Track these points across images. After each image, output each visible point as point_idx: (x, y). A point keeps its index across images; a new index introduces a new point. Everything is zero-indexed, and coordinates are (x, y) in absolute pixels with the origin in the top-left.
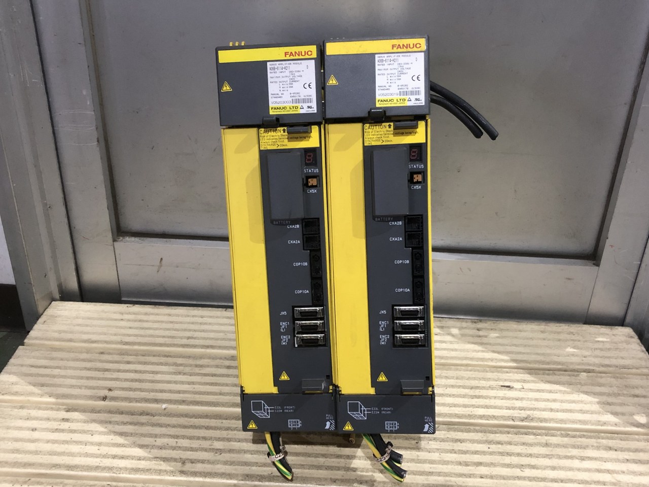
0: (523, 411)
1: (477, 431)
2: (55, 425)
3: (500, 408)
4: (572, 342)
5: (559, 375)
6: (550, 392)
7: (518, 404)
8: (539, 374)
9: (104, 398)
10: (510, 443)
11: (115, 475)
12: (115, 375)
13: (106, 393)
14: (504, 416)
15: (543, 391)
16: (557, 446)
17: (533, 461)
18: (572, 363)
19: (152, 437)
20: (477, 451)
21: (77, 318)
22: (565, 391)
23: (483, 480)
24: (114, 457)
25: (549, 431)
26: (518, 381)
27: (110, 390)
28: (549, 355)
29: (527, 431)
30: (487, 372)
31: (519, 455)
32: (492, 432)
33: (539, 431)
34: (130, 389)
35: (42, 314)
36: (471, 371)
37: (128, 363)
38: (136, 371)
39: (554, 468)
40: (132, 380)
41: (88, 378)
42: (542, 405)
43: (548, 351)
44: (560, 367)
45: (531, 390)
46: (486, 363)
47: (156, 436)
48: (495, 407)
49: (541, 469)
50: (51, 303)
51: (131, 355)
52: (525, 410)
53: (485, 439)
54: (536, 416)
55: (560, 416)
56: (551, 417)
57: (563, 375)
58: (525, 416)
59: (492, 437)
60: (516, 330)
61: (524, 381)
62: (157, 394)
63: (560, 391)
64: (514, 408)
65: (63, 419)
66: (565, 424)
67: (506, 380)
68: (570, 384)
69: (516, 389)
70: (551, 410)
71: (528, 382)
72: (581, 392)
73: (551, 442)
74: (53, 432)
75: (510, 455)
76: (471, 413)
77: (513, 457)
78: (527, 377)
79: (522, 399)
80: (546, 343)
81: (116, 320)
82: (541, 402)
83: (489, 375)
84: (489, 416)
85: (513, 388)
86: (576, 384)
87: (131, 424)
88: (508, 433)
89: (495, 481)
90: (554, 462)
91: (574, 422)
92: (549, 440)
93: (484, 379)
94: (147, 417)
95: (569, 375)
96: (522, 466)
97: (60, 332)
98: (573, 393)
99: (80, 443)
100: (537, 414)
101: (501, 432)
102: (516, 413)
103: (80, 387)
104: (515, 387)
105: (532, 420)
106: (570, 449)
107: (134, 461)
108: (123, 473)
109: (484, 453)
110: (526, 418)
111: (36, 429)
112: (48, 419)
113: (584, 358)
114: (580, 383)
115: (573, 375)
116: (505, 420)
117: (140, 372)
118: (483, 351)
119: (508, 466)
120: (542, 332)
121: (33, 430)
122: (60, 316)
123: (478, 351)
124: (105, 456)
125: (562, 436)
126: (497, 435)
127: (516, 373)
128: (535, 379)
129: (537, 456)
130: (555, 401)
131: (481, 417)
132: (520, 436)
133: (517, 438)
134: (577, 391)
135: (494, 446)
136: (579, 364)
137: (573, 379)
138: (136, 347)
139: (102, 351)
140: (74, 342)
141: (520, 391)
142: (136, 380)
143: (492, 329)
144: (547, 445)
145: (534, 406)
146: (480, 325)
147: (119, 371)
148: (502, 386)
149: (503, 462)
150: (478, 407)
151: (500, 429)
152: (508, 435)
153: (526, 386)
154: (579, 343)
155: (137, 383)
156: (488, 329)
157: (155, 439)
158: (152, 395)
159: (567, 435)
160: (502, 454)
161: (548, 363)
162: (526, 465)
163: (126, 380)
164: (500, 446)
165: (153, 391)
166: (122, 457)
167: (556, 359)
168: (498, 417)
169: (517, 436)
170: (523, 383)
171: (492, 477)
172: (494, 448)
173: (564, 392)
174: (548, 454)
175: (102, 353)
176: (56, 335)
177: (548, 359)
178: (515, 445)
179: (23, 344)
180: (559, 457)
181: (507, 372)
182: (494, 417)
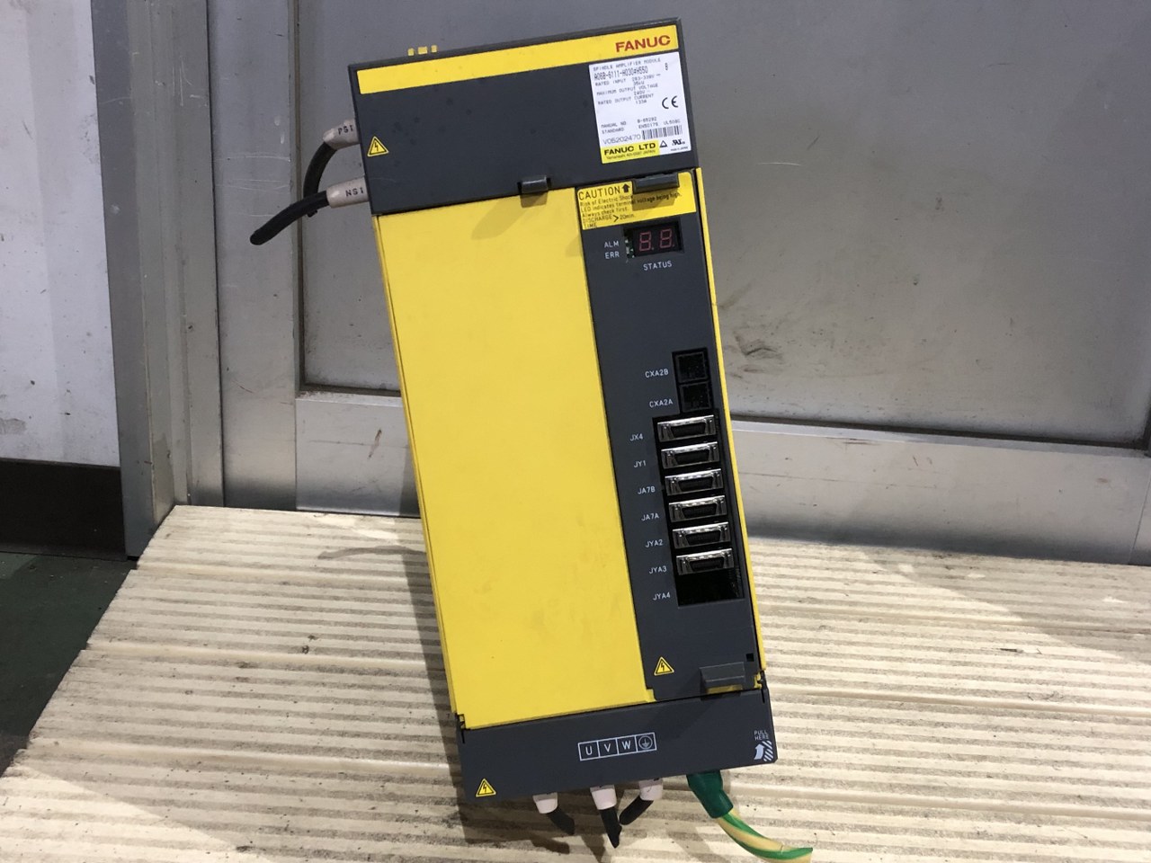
0: (1044, 686)
1: (970, 712)
2: (226, 687)
3: (1005, 680)
4: (1114, 590)
5: (1099, 637)
6: (1088, 659)
7: (1035, 675)
8: (1063, 634)
9: (306, 650)
10: (1030, 730)
11: (350, 760)
12: (317, 616)
13: (306, 641)
14: (1013, 692)
15: (1074, 658)
16: (1111, 736)
17: (1074, 756)
18: (1118, 620)
19: (404, 707)
20: (976, 740)
21: (227, 531)
22: (1112, 659)
23: (991, 780)
24: (343, 734)
25: (1093, 717)
26: (1029, 643)
27: (312, 637)
28: (1076, 607)
29: (1057, 715)
30: (973, 628)
31: (1047, 746)
32: (997, 714)
33: (1078, 715)
34: (349, 637)
35: (160, 524)
36: (945, 626)
37: (337, 598)
38: (353, 612)
39: (1111, 767)
40: (348, 624)
41: (268, 620)
42: (1077, 678)
43: (1075, 601)
44: (1098, 625)
45: (1055, 657)
46: (969, 616)
47: (410, 705)
48: (996, 679)
49: (1089, 767)
50: (172, 509)
51: (337, 587)
52: (1047, 684)
53: (985, 723)
54: (1067, 693)
55: (1110, 694)
56: (1093, 696)
57: (1105, 636)
58: (1050, 693)
59: (996, 720)
60: (1013, 571)
61: (1040, 643)
62: (398, 645)
63: (1105, 660)
64: (1029, 681)
65: (238, 678)
66: (1121, 705)
67: (1007, 641)
68: (1121, 650)
69: (1028, 655)
70: (1094, 685)
71: (1047, 644)
72: (1141, 661)
73: (1098, 730)
74: (224, 696)
75: (1034, 747)
76: (955, 687)
77: (1038, 750)
78: (1044, 637)
79: (1040, 668)
80: (1069, 590)
81: (299, 535)
82: (1073, 674)
83: (978, 633)
84: (987, 691)
85: (1021, 652)
86: (1130, 650)
87: (361, 687)
88: (1025, 716)
89: (1013, 782)
90: (1110, 758)
91: (1134, 703)
92: (1096, 727)
93: (968, 638)
94: (388, 678)
95: (1117, 637)
96: (1055, 763)
97: (200, 551)
98: (1126, 663)
99: (278, 713)
100: (1068, 690)
101: (1011, 714)
102: (1032, 688)
103: (258, 633)
104: (1025, 651)
105: (1063, 698)
106: (1135, 742)
107: (378, 741)
108: (363, 758)
109: (987, 743)
110: (1052, 696)
111: (191, 692)
112: (210, 678)
113: (1137, 614)
114: (1137, 649)
115: (1124, 638)
116: (1015, 697)
117: (361, 612)
118: (961, 599)
119: (1033, 761)
120: (1061, 574)
121: (187, 692)
122: (193, 528)
123: (953, 599)
124: (325, 733)
125: (1117, 722)
126: (1007, 718)
127: (1024, 631)
128: (1059, 641)
129: (1080, 749)
130: (1096, 672)
131: (975, 692)
132: (1045, 720)
133: (1039, 723)
134: (1133, 660)
135: (1003, 733)
136: (1131, 622)
137: (1124, 643)
138: (345, 577)
139: (284, 580)
140: (230, 566)
141: (1035, 657)
142: (356, 625)
143: (971, 568)
144: (1093, 734)
145: (1063, 680)
146: (949, 561)
147: (321, 610)
148: (1002, 649)
149: (1022, 757)
150: (967, 677)
151: (1010, 710)
152: (1024, 719)
153: (1044, 650)
154: (1126, 591)
155: (359, 628)
156: (966, 567)
157: (410, 710)
158: (388, 647)
159: (1126, 722)
160: (1019, 745)
161: (1078, 619)
162: (1062, 762)
163: (337, 623)
164: (1013, 734)
165: (389, 640)
166: (357, 735)
167: (1089, 613)
168: (1003, 692)
169: (1040, 720)
170: (1037, 647)
171: (1006, 777)
172: (1002, 735)
173: (1112, 661)
174: (1097, 746)
175: (285, 583)
176: (195, 555)
177: (1075, 613)
178: (1039, 732)
179: (135, 567)
180: (1117, 752)
181: (1008, 630)
182: (996, 693)
